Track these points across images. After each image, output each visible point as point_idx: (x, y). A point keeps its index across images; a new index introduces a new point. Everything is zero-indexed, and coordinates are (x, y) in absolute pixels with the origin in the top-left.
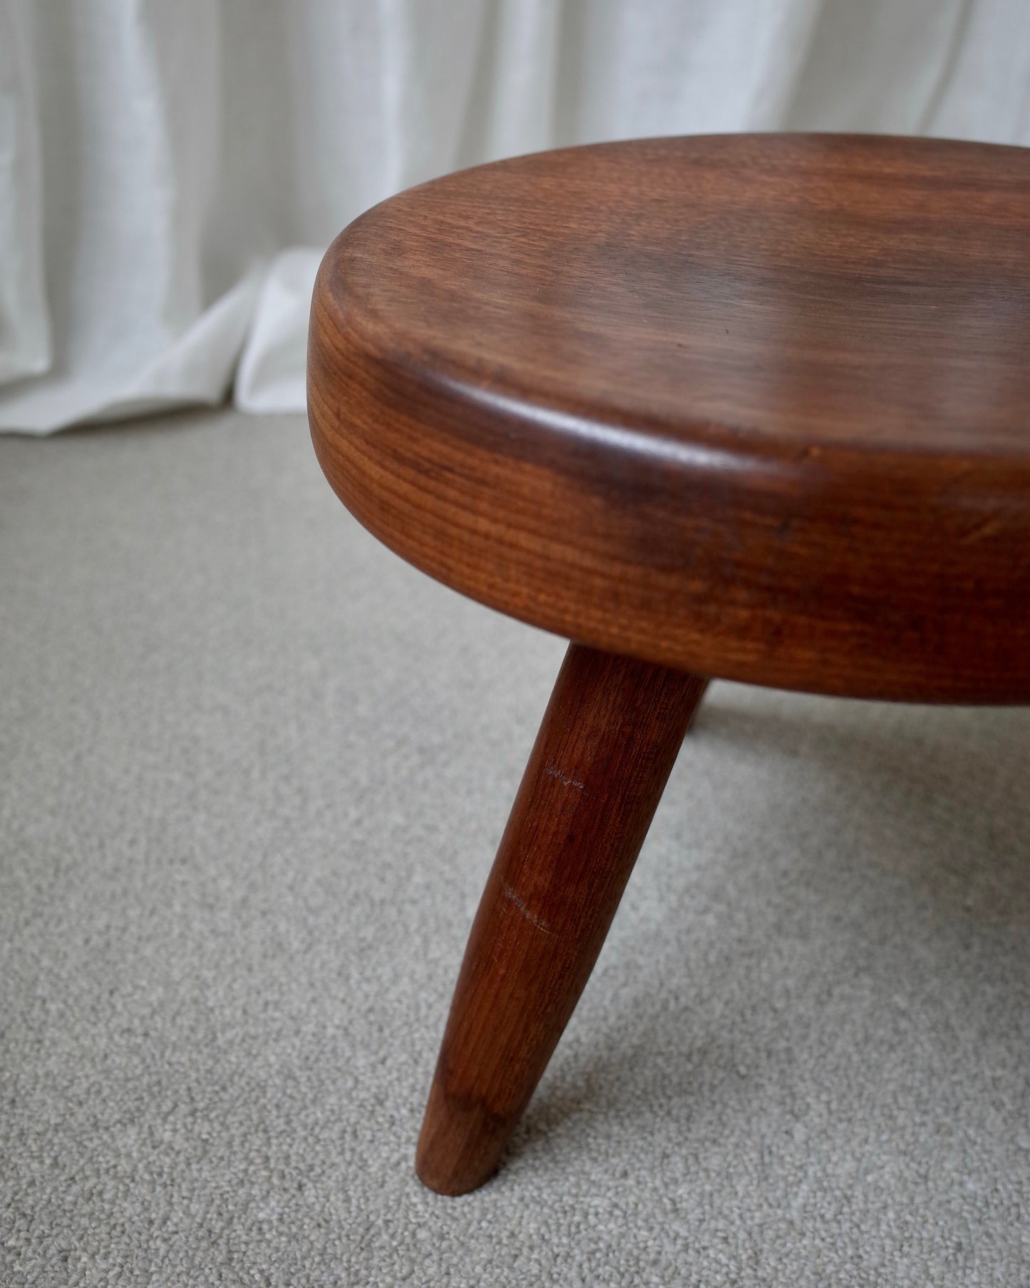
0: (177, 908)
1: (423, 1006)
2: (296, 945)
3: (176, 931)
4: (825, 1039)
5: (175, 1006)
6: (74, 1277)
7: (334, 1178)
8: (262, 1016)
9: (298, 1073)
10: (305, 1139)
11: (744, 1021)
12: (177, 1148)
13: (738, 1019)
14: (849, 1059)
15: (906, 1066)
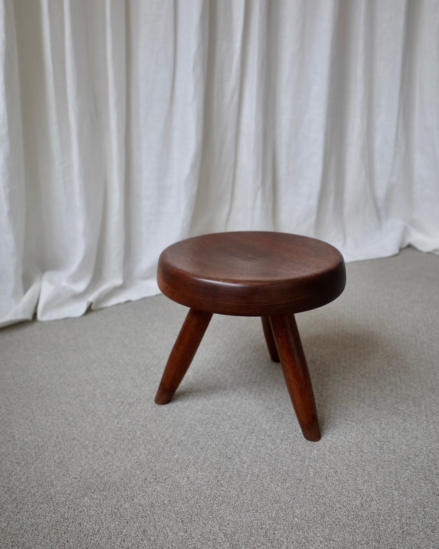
0: (77, 450)
1: (150, 459)
2: (112, 452)
3: (79, 455)
4: (247, 448)
5: (86, 471)
6: (84, 528)
7: (140, 496)
8: (110, 468)
9: (123, 478)
10: (130, 490)
11: (228, 448)
12: (99, 498)
13: (226, 448)
14: (253, 450)
15: (266, 449)
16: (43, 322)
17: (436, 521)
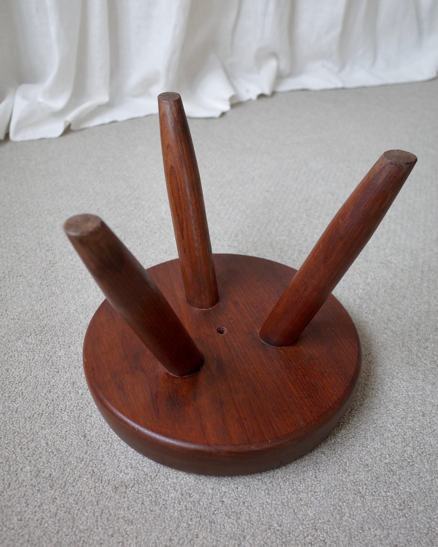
0: (21, 288)
1: (97, 302)
2: (58, 293)
3: (22, 294)
5: (26, 312)
6: (11, 374)
7: (78, 344)
8: (52, 310)
9: (64, 322)
10: (69, 336)
12: (33, 343)
16: (15, 143)
17: (402, 395)
